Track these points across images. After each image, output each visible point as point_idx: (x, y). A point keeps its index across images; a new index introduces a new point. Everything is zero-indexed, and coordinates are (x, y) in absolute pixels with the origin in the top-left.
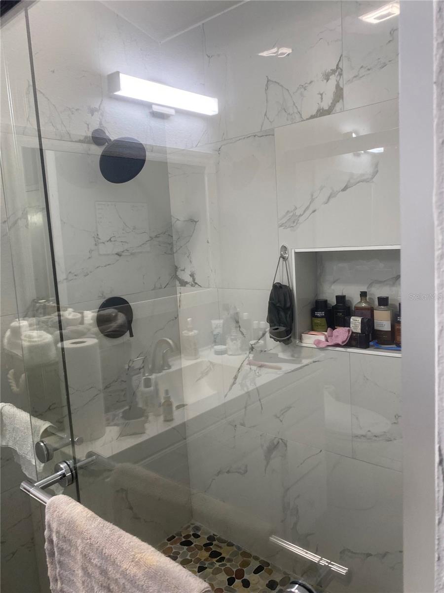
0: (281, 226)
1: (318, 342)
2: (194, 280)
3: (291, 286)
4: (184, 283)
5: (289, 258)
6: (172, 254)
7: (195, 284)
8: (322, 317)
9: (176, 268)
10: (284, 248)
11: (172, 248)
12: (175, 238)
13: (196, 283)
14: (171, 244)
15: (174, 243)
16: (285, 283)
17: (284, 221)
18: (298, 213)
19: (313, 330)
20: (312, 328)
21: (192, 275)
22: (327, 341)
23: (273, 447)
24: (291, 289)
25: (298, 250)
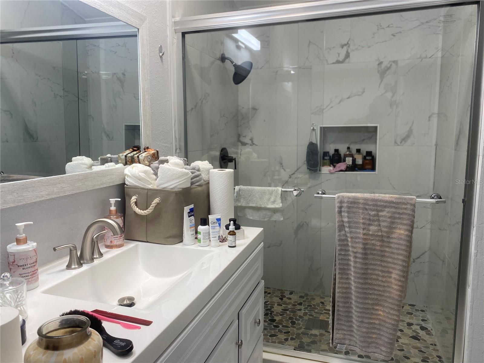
0: (312, 114)
2: (252, 142)
4: (244, 144)
5: (317, 130)
8: (328, 159)
9: (239, 136)
11: (238, 124)
12: (240, 118)
13: (254, 144)
15: (240, 121)
16: (315, 142)
17: (315, 111)
18: (323, 107)
19: (325, 165)
21: (251, 139)
22: (334, 169)
23: (300, 227)
24: (317, 145)
25: (321, 126)
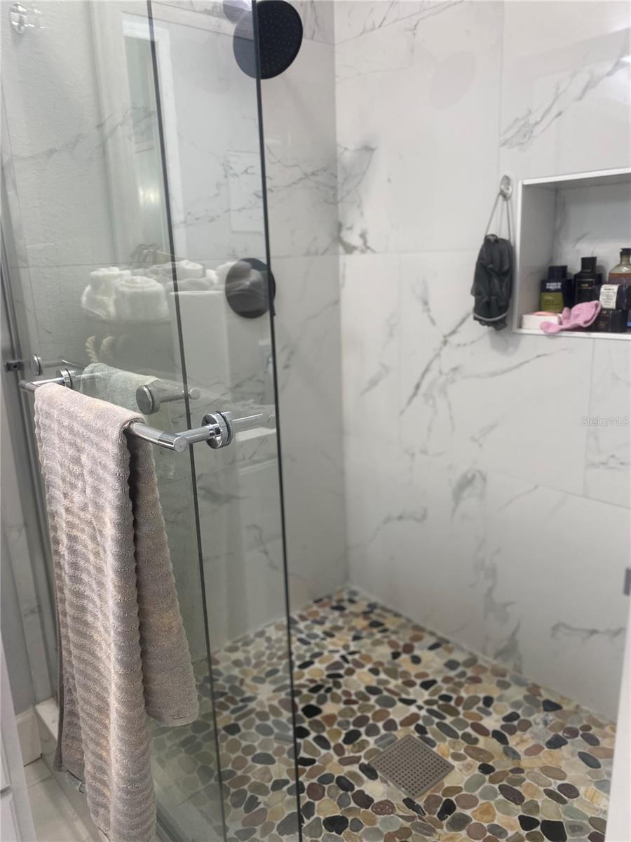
0: (503, 144)
1: (546, 326)
2: (365, 242)
3: (512, 241)
4: (350, 249)
5: (513, 196)
6: (335, 203)
7: (366, 248)
8: (557, 291)
9: (340, 227)
10: (507, 180)
11: (335, 195)
12: (340, 179)
13: (368, 248)
14: (334, 188)
15: (339, 186)
16: (503, 235)
17: (508, 136)
18: (532, 120)
19: (540, 310)
20: (540, 307)
21: (363, 236)
22: (561, 323)
23: (466, 483)
24: (512, 245)
25: (527, 182)
